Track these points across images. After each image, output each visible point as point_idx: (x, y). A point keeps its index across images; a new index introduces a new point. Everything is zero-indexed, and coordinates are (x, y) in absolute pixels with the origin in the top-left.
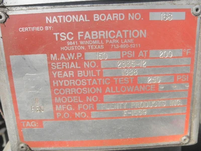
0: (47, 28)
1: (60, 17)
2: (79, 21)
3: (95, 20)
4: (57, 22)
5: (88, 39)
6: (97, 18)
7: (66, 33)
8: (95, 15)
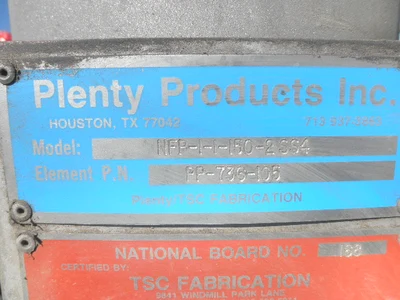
0: (116, 267)
1: (143, 249)
2: (182, 258)
3: (211, 257)
4: (137, 258)
5: (196, 290)
6: (216, 254)
7: (155, 278)
8: (212, 249)
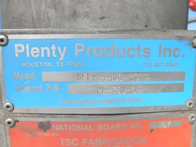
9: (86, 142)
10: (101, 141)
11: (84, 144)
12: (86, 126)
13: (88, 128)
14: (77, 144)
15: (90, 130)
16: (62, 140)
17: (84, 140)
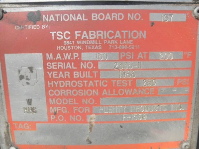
9: (79, 35)
10: (96, 34)
11: (76, 38)
12: (79, 15)
13: (81, 18)
14: (69, 37)
15: (84, 20)
16: (53, 33)
17: (76, 32)
